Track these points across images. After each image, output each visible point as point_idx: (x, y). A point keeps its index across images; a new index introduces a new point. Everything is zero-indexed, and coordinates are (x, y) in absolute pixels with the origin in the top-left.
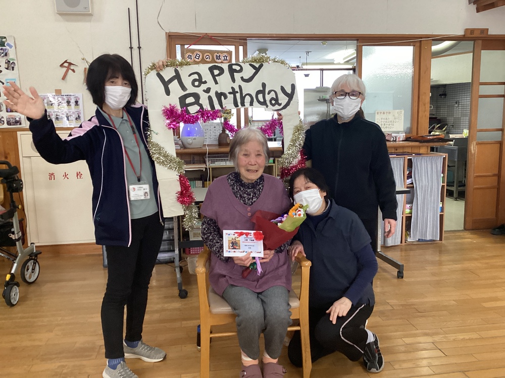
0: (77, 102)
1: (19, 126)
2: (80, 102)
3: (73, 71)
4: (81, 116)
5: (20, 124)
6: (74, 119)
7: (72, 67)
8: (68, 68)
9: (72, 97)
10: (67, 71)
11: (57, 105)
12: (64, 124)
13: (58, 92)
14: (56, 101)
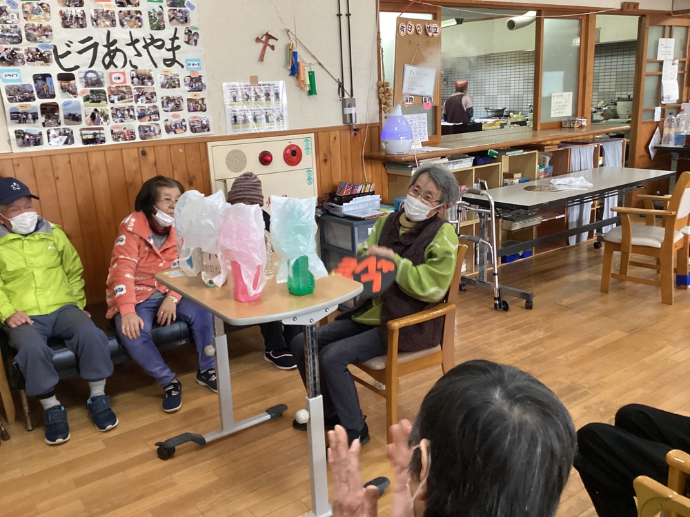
0: (277, 94)
1: (206, 133)
2: (281, 95)
3: (273, 48)
4: (284, 114)
5: (209, 130)
6: (275, 119)
7: (271, 42)
8: (266, 44)
9: (271, 87)
10: (264, 49)
11: (253, 99)
12: (264, 127)
13: (254, 80)
14: (252, 94)
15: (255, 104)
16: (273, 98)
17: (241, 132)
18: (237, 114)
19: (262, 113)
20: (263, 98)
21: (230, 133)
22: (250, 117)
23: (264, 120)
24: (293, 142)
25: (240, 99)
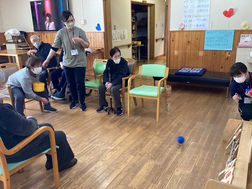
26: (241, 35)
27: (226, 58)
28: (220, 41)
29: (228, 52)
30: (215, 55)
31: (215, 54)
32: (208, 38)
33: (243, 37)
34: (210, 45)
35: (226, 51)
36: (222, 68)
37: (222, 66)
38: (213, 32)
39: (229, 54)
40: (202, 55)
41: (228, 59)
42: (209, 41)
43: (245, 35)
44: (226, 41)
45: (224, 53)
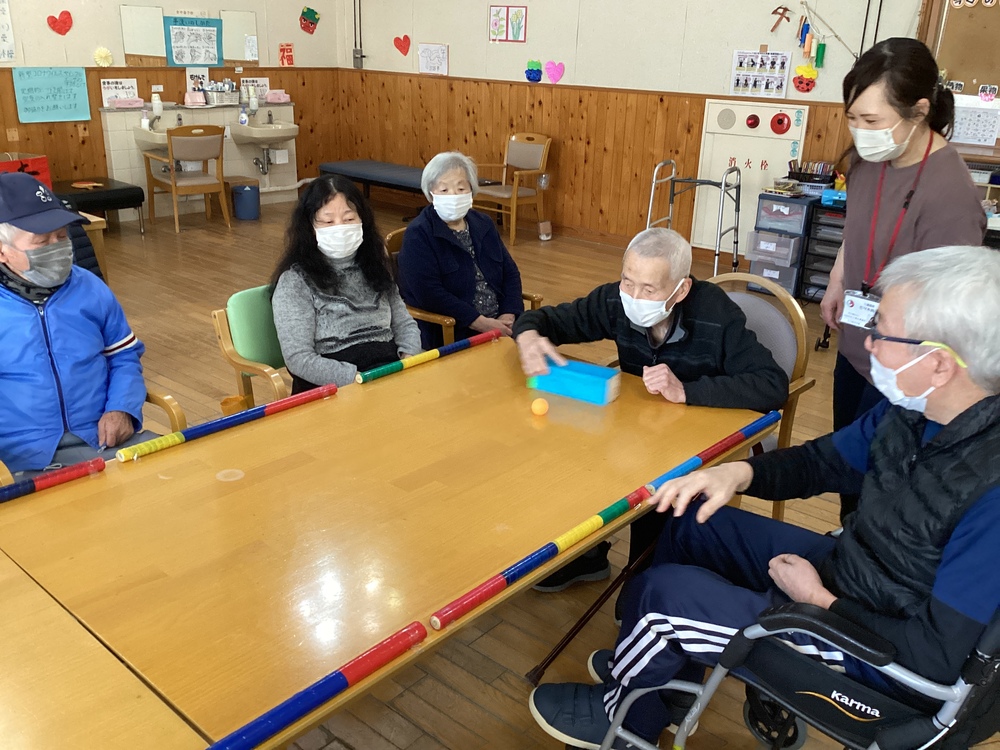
0: (783, 64)
2: (787, 65)
3: (788, 19)
4: (785, 83)
6: (775, 87)
7: (787, 14)
8: (782, 15)
9: (779, 57)
10: (780, 19)
11: (758, 66)
12: (762, 93)
13: (764, 48)
14: (759, 61)
15: (759, 71)
16: (778, 66)
17: (740, 94)
18: (741, 78)
19: (763, 79)
20: (768, 66)
21: (732, 94)
22: (751, 83)
23: (764, 87)
24: (784, 112)
25: (744, 65)
26: (102, 80)
27: (81, 139)
28: (58, 97)
29: (82, 126)
30: (53, 135)
31: (50, 133)
32: (23, 91)
33: (106, 85)
34: (34, 110)
35: (76, 124)
36: (76, 168)
37: (75, 162)
38: (33, 74)
39: (85, 129)
40: (17, 138)
41: (85, 146)
42: (29, 99)
43: (110, 80)
44: (72, 97)
45: (70, 128)
